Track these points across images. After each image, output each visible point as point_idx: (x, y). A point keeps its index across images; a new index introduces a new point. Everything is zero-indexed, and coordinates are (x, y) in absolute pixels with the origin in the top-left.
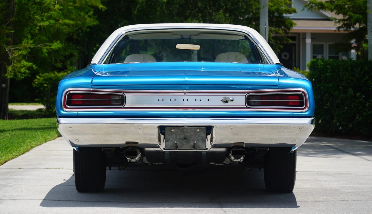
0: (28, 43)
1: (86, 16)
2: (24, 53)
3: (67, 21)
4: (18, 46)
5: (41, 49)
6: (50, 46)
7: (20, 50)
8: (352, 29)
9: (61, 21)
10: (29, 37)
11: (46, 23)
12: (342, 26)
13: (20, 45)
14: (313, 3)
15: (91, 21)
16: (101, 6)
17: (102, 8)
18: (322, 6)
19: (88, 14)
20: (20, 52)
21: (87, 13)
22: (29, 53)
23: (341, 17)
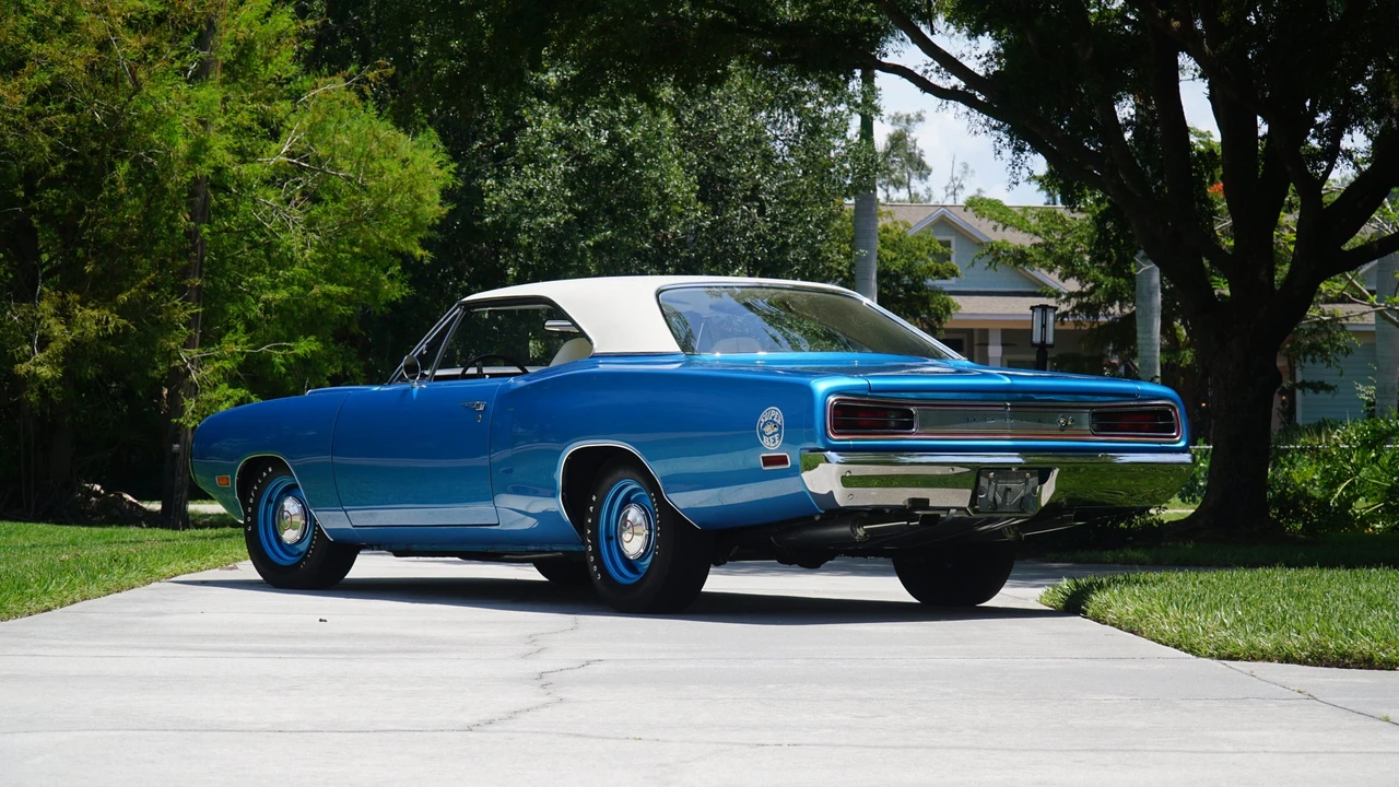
0: (236, 343)
1: (384, 278)
2: (228, 365)
3: (333, 288)
4: (212, 349)
5: (269, 356)
6: (290, 348)
7: (217, 360)
8: (1102, 319)
9: (316, 290)
10: (241, 327)
11: (283, 294)
12: (1073, 310)
13: (217, 347)
14: (999, 249)
15: (394, 290)
16: (419, 252)
17: (422, 257)
18: (1021, 257)
19: (389, 273)
20: (217, 365)
21: (385, 270)
22: (241, 367)
23: (1073, 285)
